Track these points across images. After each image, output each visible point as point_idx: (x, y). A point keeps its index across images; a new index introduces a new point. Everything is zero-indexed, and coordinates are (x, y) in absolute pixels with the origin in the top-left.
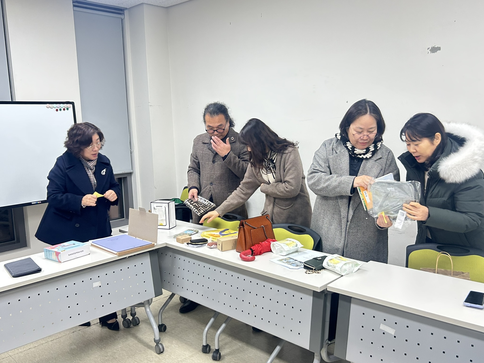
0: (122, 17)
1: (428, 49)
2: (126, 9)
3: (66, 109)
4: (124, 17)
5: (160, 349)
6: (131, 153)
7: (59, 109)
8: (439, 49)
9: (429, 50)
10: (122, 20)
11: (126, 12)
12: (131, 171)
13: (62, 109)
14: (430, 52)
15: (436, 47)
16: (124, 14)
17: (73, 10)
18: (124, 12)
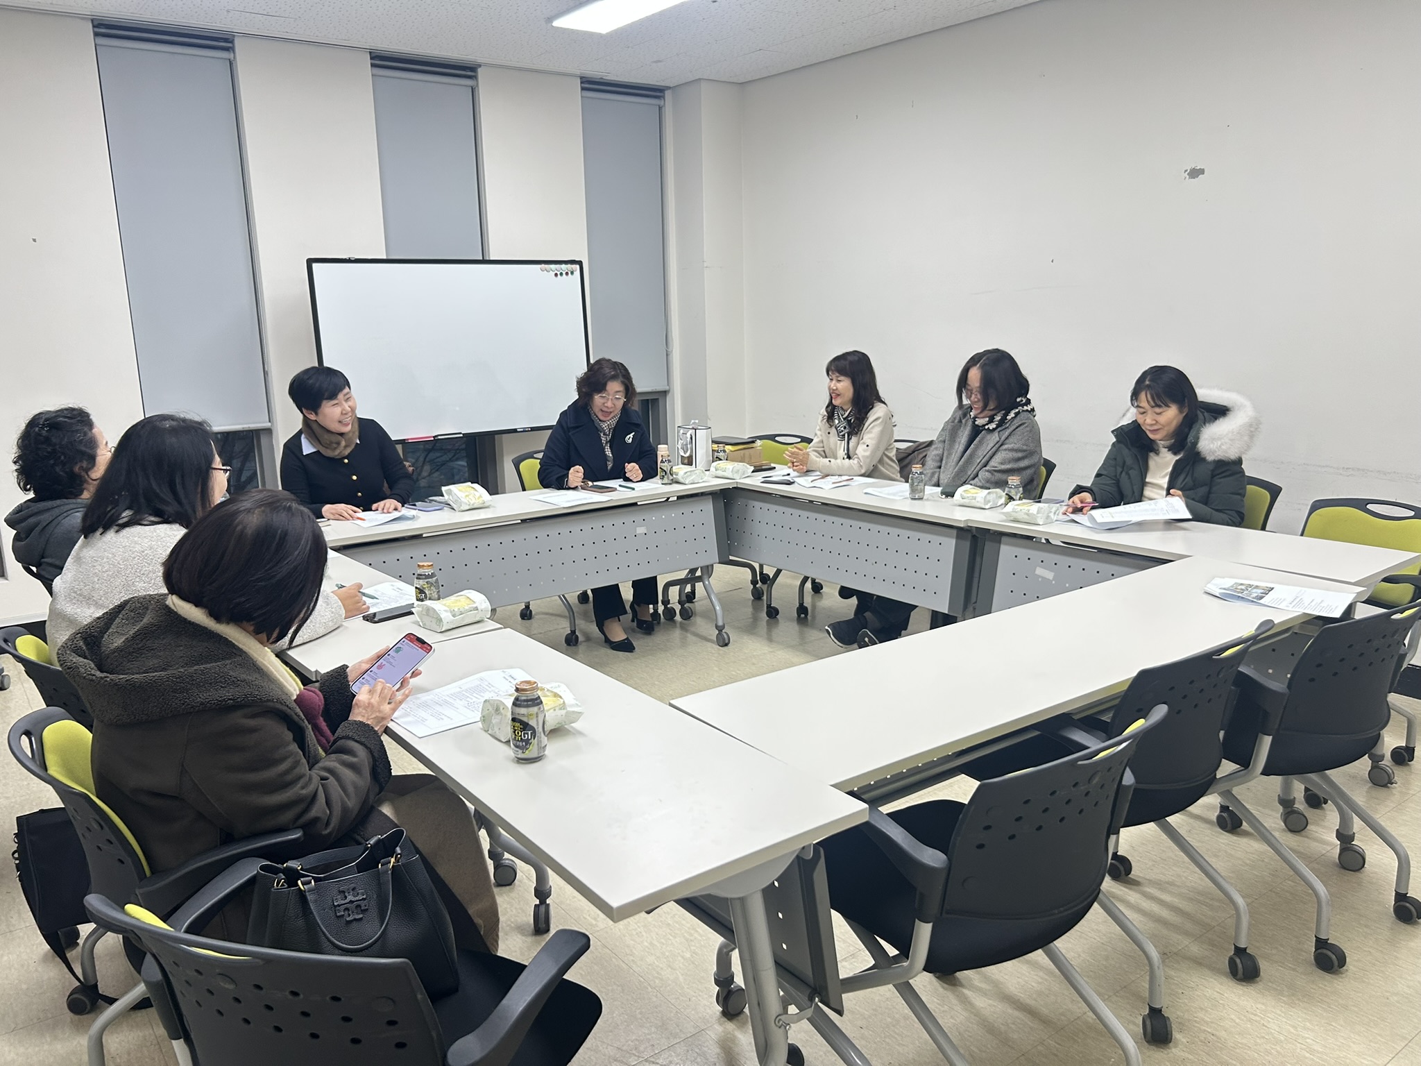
0: (661, 103)
1: (1186, 171)
2: (669, 88)
3: (569, 273)
4: (664, 103)
5: (724, 639)
6: (667, 355)
7: (559, 273)
8: (1202, 171)
9: (1187, 173)
10: (660, 108)
11: (668, 94)
12: (667, 388)
13: (564, 273)
14: (1188, 177)
15: (1198, 168)
16: (664, 97)
17: (582, 97)
18: (664, 94)
